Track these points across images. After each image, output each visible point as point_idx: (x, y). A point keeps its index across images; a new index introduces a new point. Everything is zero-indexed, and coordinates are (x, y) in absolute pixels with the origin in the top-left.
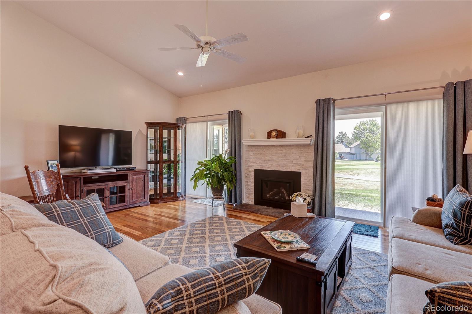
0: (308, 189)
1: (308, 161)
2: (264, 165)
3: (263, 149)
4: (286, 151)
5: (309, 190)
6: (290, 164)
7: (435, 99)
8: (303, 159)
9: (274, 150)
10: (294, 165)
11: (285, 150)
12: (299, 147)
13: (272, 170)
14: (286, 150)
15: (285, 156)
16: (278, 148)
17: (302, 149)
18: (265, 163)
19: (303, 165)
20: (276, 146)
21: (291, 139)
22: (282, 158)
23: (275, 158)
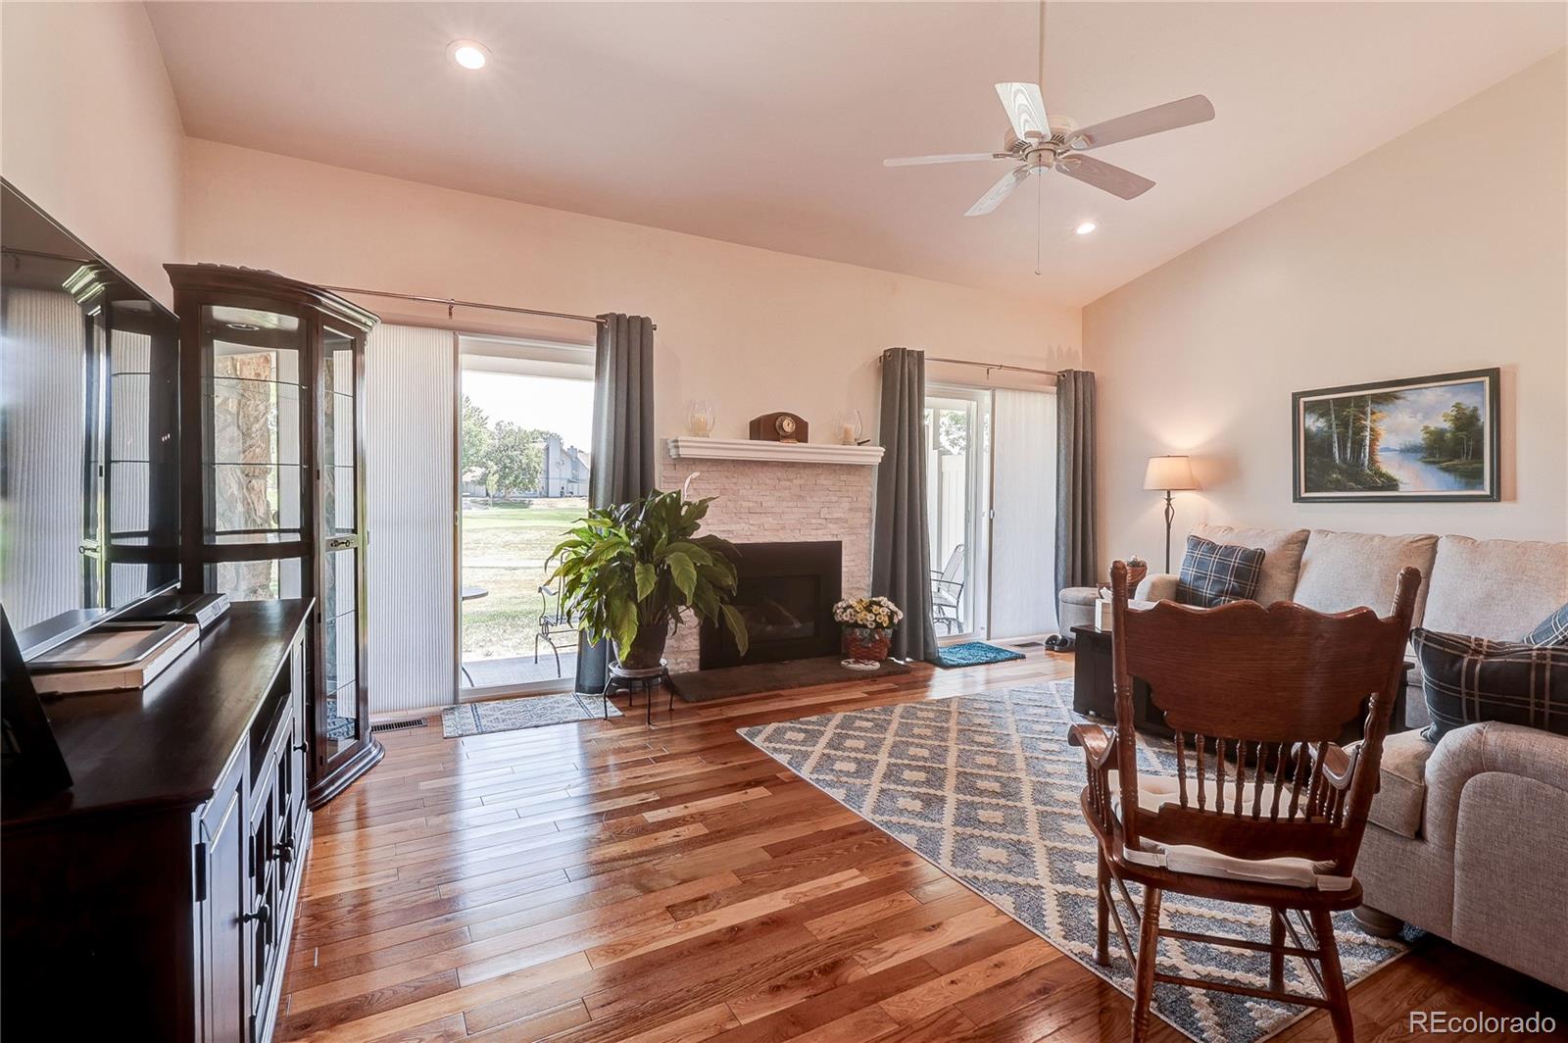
0: (858, 585)
1: (857, 510)
2: (733, 527)
3: (729, 475)
4: (802, 482)
5: (858, 589)
6: (813, 521)
7: (1047, 393)
8: (846, 505)
9: (766, 477)
10: (823, 522)
11: (799, 480)
12: (835, 470)
13: (761, 541)
14: (801, 478)
15: (801, 498)
16: (780, 473)
17: (843, 478)
18: (739, 523)
19: (846, 521)
20: (773, 466)
21: (818, 447)
22: (790, 504)
23: (769, 504)
